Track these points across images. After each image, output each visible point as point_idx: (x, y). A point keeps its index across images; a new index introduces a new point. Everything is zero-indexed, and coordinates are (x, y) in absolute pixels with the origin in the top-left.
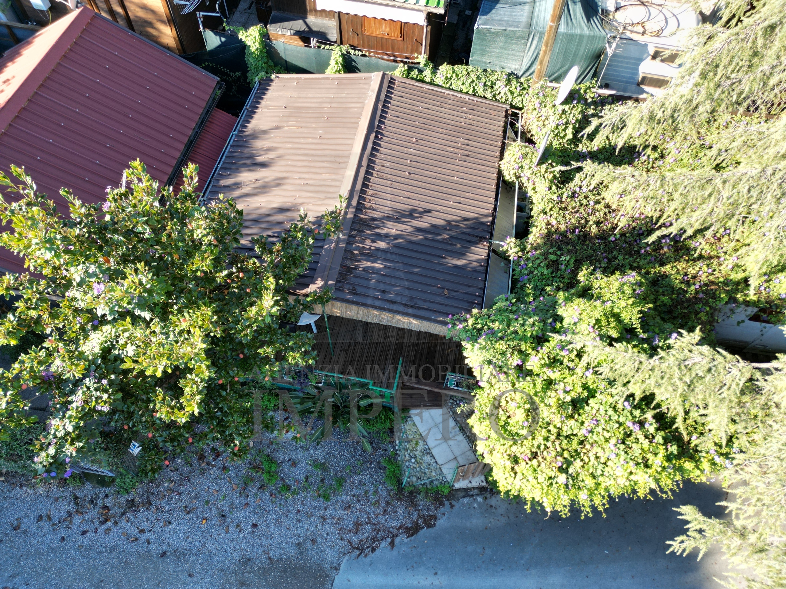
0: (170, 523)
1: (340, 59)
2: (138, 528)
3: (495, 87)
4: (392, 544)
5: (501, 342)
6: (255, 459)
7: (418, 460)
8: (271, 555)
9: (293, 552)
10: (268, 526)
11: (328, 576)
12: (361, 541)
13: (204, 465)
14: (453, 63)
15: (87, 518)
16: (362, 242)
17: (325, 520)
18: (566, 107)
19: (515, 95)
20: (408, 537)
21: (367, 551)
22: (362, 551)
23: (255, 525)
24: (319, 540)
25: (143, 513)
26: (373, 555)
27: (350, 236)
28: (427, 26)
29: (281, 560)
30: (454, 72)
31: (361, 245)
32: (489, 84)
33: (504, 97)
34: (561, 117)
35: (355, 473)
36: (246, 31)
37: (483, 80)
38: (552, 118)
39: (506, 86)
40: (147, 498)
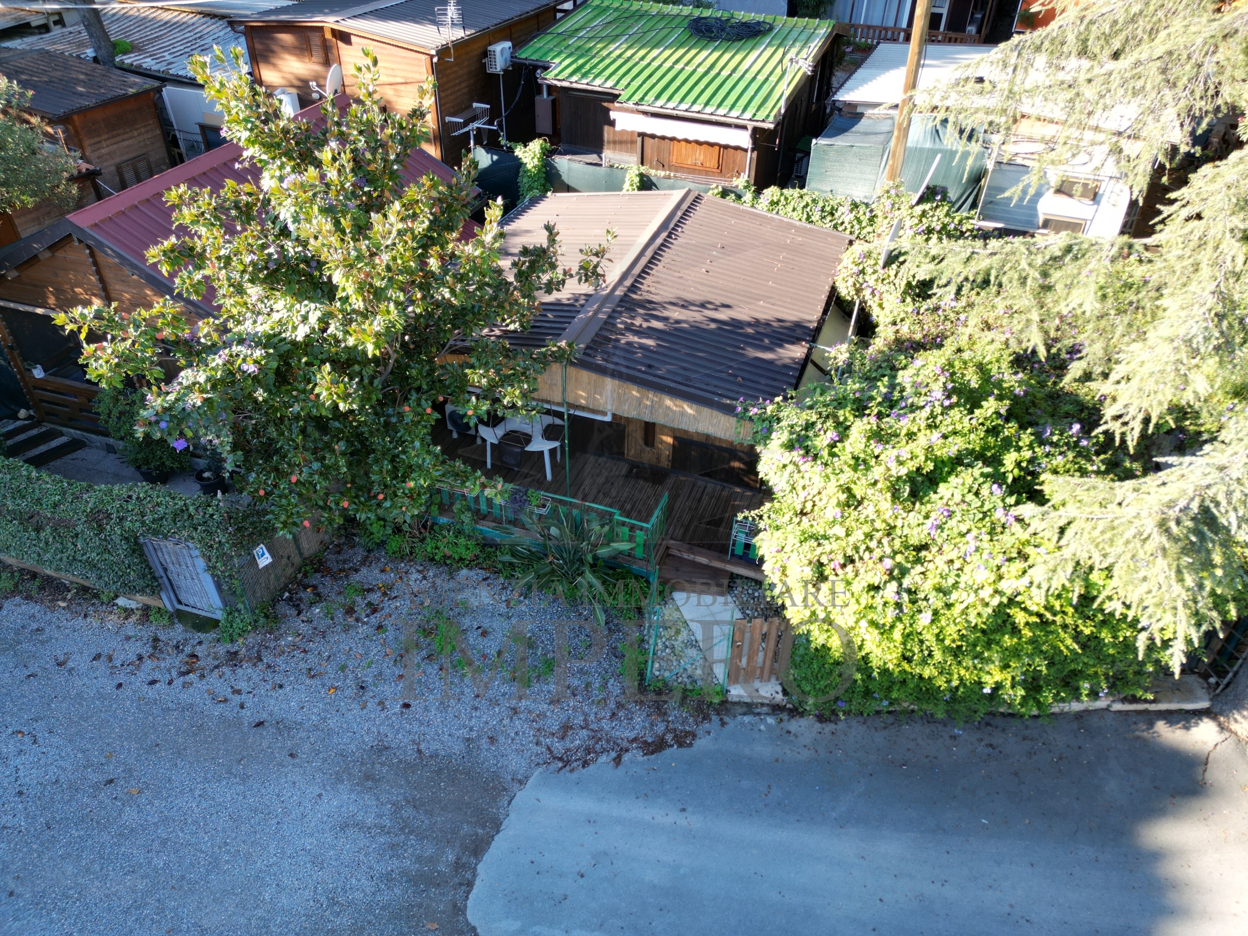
0: (281, 686)
1: (637, 179)
2: (232, 687)
3: (837, 215)
4: (618, 761)
7: (677, 652)
8: (423, 747)
9: (458, 748)
10: (426, 709)
11: (505, 789)
12: (568, 750)
13: (351, 620)
14: (782, 186)
15: (163, 665)
16: (633, 318)
17: (516, 713)
18: (927, 206)
19: (864, 224)
20: (645, 754)
21: (575, 764)
22: (567, 763)
23: (407, 706)
24: (502, 739)
25: (247, 669)
26: (584, 771)
27: (614, 311)
28: (753, 150)
29: (437, 756)
30: (782, 194)
31: (629, 321)
32: (828, 209)
33: (849, 227)
34: (921, 221)
36: (525, 146)
37: (821, 204)
38: (909, 223)
39: (851, 211)
40: (259, 652)
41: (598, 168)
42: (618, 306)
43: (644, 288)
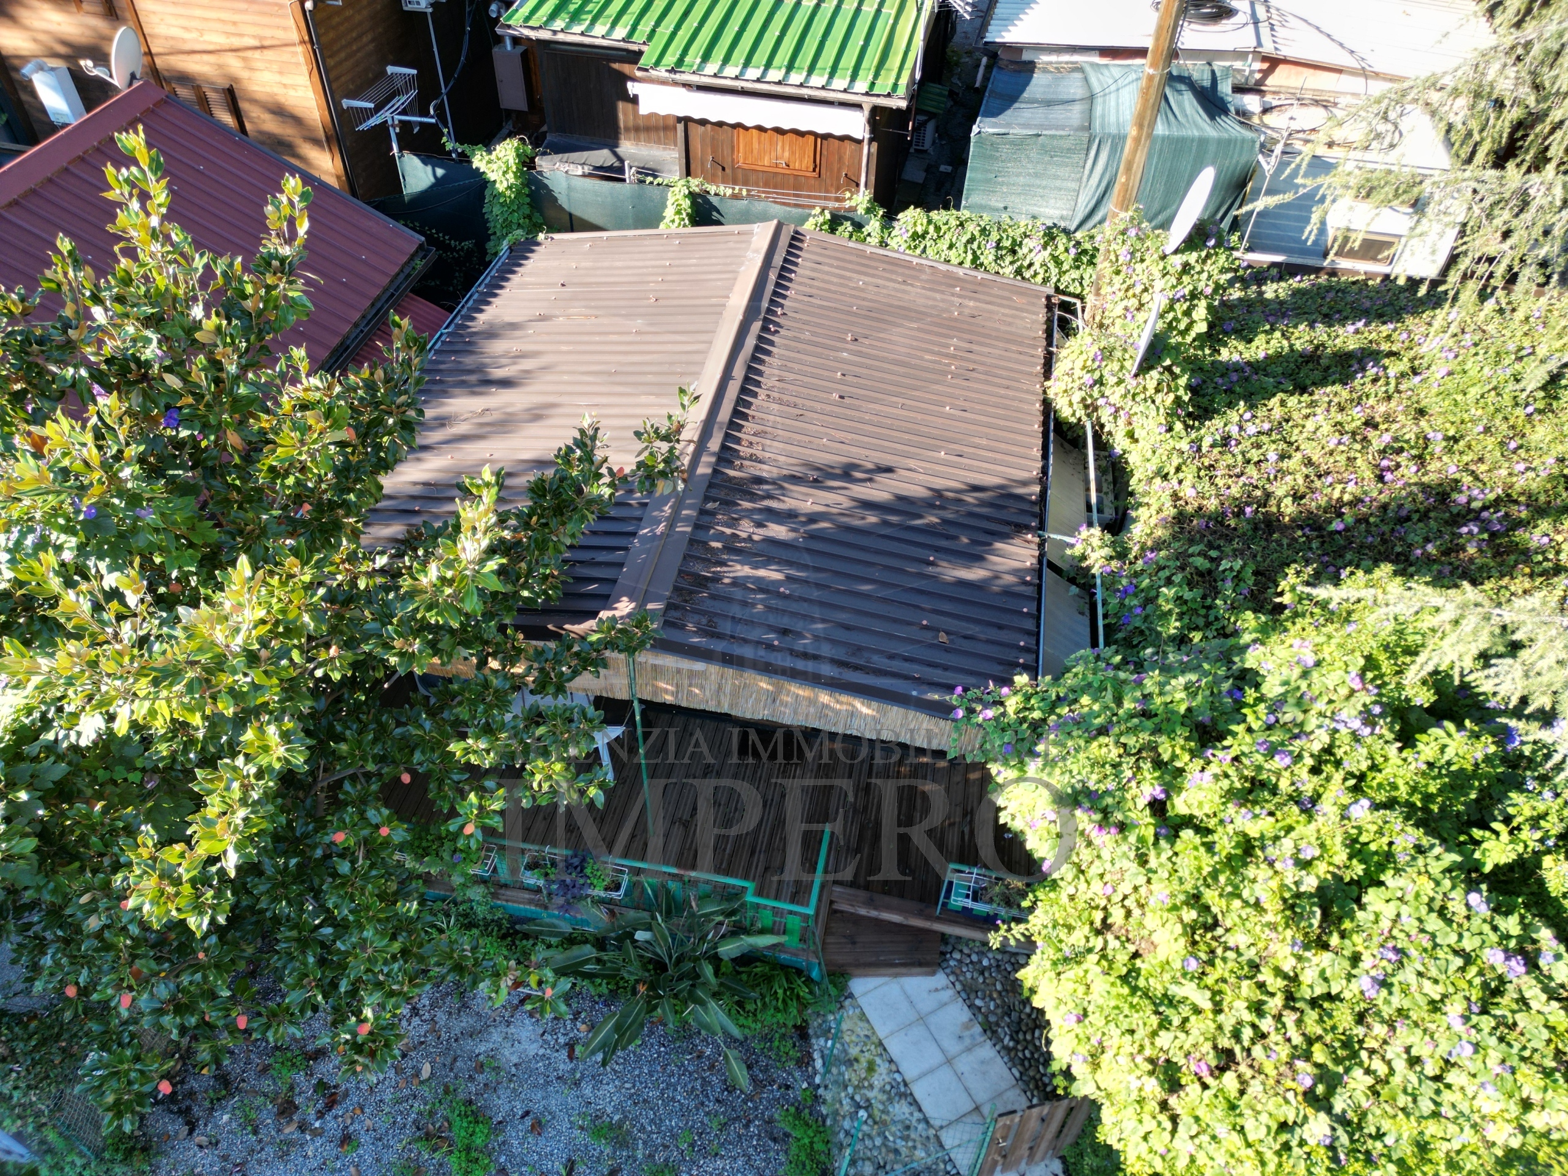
1: (686, 204)
3: (1021, 252)
5: (1103, 740)
6: (432, 1113)
7: (876, 1113)
13: (290, 1130)
14: (928, 207)
16: (733, 523)
18: (1192, 257)
19: (1065, 267)
27: (703, 512)
28: (871, 140)
30: (930, 222)
31: (728, 531)
32: (1007, 243)
33: (1041, 271)
34: (1179, 279)
35: (704, 1152)
36: (489, 152)
37: (995, 236)
38: (1159, 284)
39: (1045, 247)
41: (618, 185)
42: (707, 499)
43: (744, 450)
